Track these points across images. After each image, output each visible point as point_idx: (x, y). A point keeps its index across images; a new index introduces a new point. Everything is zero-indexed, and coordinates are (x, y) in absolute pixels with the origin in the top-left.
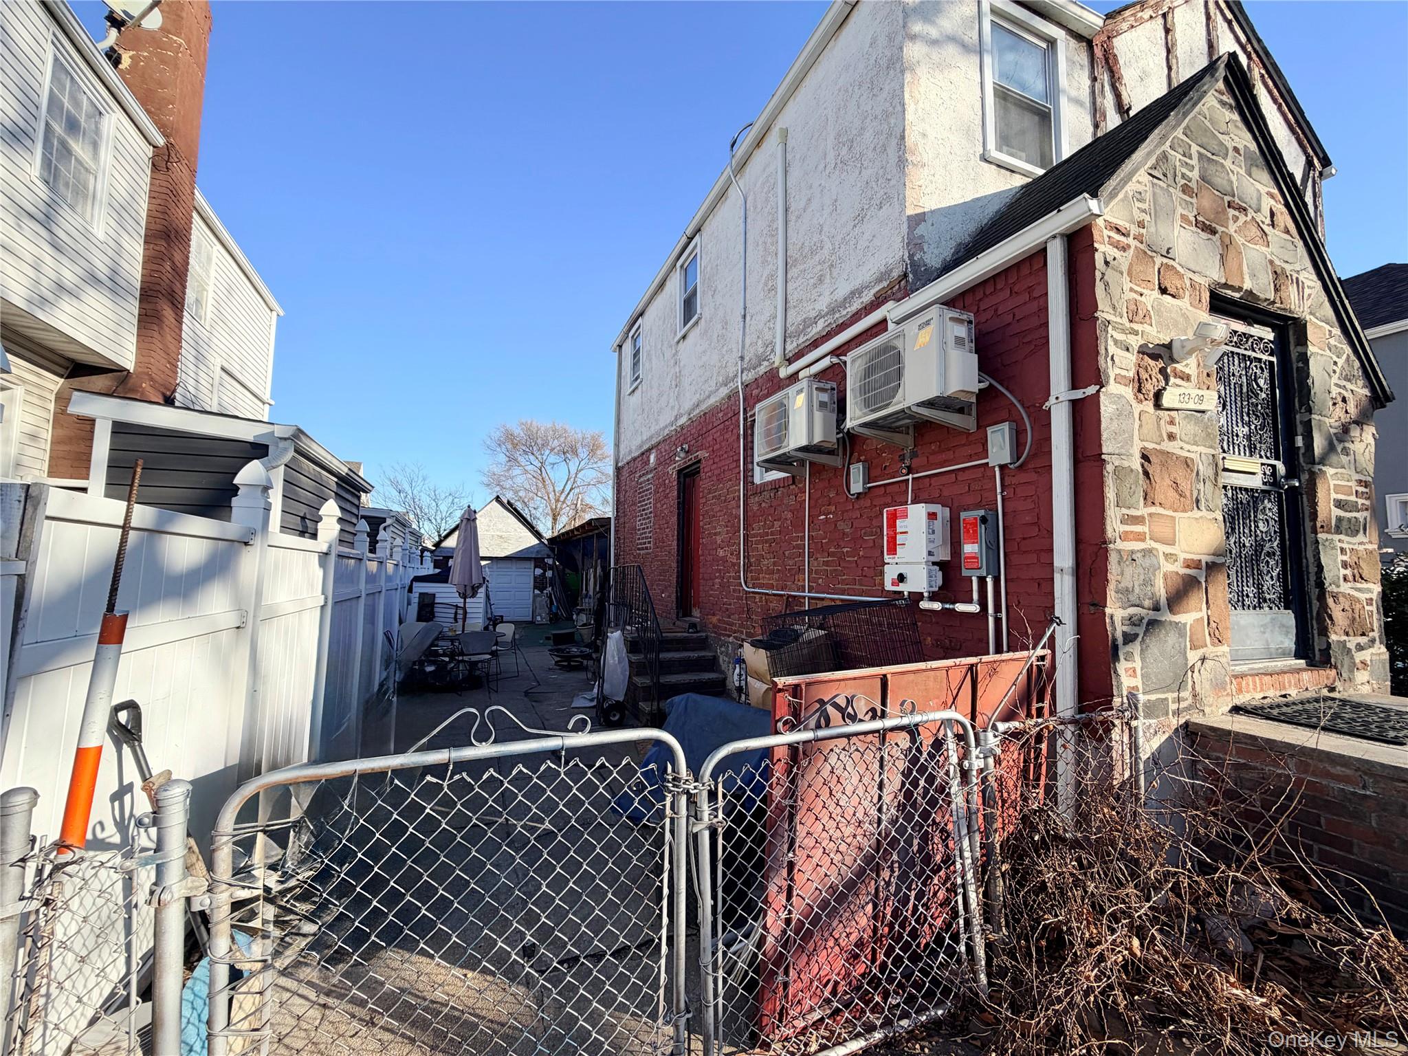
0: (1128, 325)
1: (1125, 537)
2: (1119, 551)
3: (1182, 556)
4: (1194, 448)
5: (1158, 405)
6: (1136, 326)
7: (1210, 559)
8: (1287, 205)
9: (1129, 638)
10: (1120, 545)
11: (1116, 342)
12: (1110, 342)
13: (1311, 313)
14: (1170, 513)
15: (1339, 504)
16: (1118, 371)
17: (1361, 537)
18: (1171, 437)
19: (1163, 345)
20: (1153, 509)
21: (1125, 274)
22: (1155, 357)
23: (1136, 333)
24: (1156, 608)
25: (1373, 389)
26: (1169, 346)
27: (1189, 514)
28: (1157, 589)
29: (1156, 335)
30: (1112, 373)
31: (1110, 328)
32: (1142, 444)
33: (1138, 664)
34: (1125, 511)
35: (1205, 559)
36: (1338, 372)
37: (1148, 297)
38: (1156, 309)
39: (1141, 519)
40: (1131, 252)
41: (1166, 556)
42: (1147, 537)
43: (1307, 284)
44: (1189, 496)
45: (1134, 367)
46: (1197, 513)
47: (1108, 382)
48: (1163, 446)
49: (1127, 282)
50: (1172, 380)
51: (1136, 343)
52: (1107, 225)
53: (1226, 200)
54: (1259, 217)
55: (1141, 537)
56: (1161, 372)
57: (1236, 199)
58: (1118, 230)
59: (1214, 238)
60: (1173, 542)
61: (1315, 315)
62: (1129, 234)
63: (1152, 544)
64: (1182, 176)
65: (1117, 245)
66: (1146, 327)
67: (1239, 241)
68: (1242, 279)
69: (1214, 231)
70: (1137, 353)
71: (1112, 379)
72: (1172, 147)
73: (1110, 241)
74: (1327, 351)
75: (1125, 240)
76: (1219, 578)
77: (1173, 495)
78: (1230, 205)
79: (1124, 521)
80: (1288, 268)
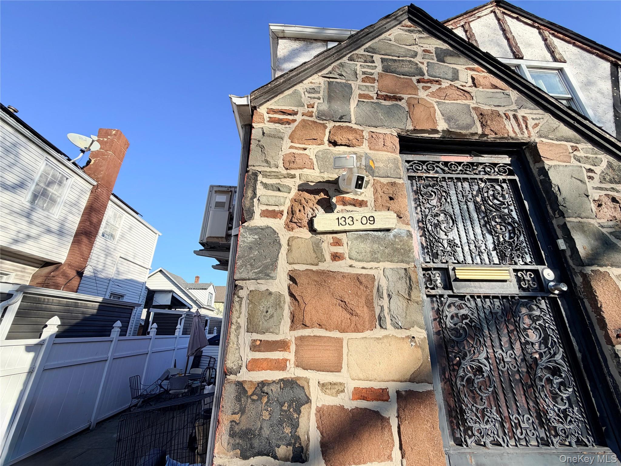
0: (285, 172)
1: (254, 365)
2: (240, 384)
3: (351, 385)
4: (374, 264)
5: (313, 230)
6: (292, 172)
7: (403, 386)
8: (490, 72)
10: (244, 376)
11: (266, 186)
12: (259, 186)
13: (540, 136)
14: (336, 334)
16: (264, 208)
18: (336, 257)
19: (328, 182)
20: (306, 332)
21: (287, 139)
22: (314, 191)
23: (293, 177)
24: (300, 457)
26: (336, 182)
27: (367, 334)
28: (301, 431)
30: (257, 210)
31: (260, 178)
32: (290, 267)
34: (256, 336)
35: (392, 387)
36: (597, 177)
37: (312, 150)
38: (321, 157)
39: (283, 345)
40: (296, 124)
41: (323, 386)
42: (291, 365)
43: (529, 117)
44: (363, 311)
45: (288, 204)
46: (378, 333)
47: (251, 217)
48: (322, 266)
49: (286, 144)
50: (339, 207)
51: (293, 184)
52: (270, 111)
53: (414, 79)
54: (457, 84)
55: (281, 365)
56: (319, 202)
57: (426, 77)
58: (283, 113)
59: (399, 103)
60: (337, 369)
61: (546, 137)
62: (296, 113)
63: (300, 373)
64: (364, 73)
65: (280, 122)
66: (306, 171)
67: (433, 101)
68: (435, 122)
69: (400, 99)
70: (294, 191)
71: (257, 215)
72: (351, 59)
73: (272, 120)
74: (574, 162)
75: (290, 117)
76: (423, 411)
77: (339, 314)
78: (419, 81)
79: (254, 347)
80: (501, 110)
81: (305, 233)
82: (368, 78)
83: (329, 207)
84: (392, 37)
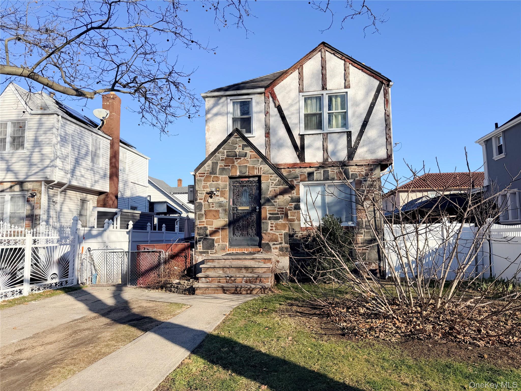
1: (200, 225)
3: (214, 227)
4: (219, 208)
6: (204, 189)
7: (222, 227)
9: (199, 241)
10: (198, 226)
11: (199, 193)
12: (198, 193)
13: (263, 174)
14: (212, 220)
15: (270, 214)
17: (281, 220)
18: (213, 207)
19: (211, 191)
20: (207, 220)
21: (203, 181)
22: (208, 194)
24: (207, 236)
25: (289, 186)
26: (213, 191)
27: (217, 220)
28: (207, 233)
29: (209, 190)
30: (198, 199)
31: (198, 191)
32: (205, 209)
33: (201, 245)
34: (200, 220)
35: (220, 227)
36: (273, 184)
37: (208, 183)
38: (211, 185)
39: (204, 222)
40: (204, 177)
41: (210, 227)
42: (205, 225)
43: (262, 167)
44: (217, 217)
45: (204, 197)
46: (219, 220)
47: (197, 200)
48: (210, 209)
49: (203, 182)
50: (213, 197)
51: (205, 192)
52: (199, 173)
53: (234, 158)
54: (246, 158)
55: (204, 225)
56: (210, 196)
57: (238, 157)
58: (202, 174)
59: (229, 167)
60: (212, 225)
61: (265, 174)
62: (204, 173)
63: (206, 226)
64: (221, 158)
65: (201, 176)
66: (207, 189)
67: (237, 165)
68: (236, 173)
69: (230, 166)
70: (205, 194)
71: (198, 200)
72: (218, 153)
73: (200, 176)
74: (269, 180)
75: (204, 175)
76: (225, 231)
77: (213, 217)
78: (235, 159)
79: (199, 222)
80: (255, 166)
81: (207, 203)
82: (222, 160)
83: (211, 197)
84: (230, 142)
